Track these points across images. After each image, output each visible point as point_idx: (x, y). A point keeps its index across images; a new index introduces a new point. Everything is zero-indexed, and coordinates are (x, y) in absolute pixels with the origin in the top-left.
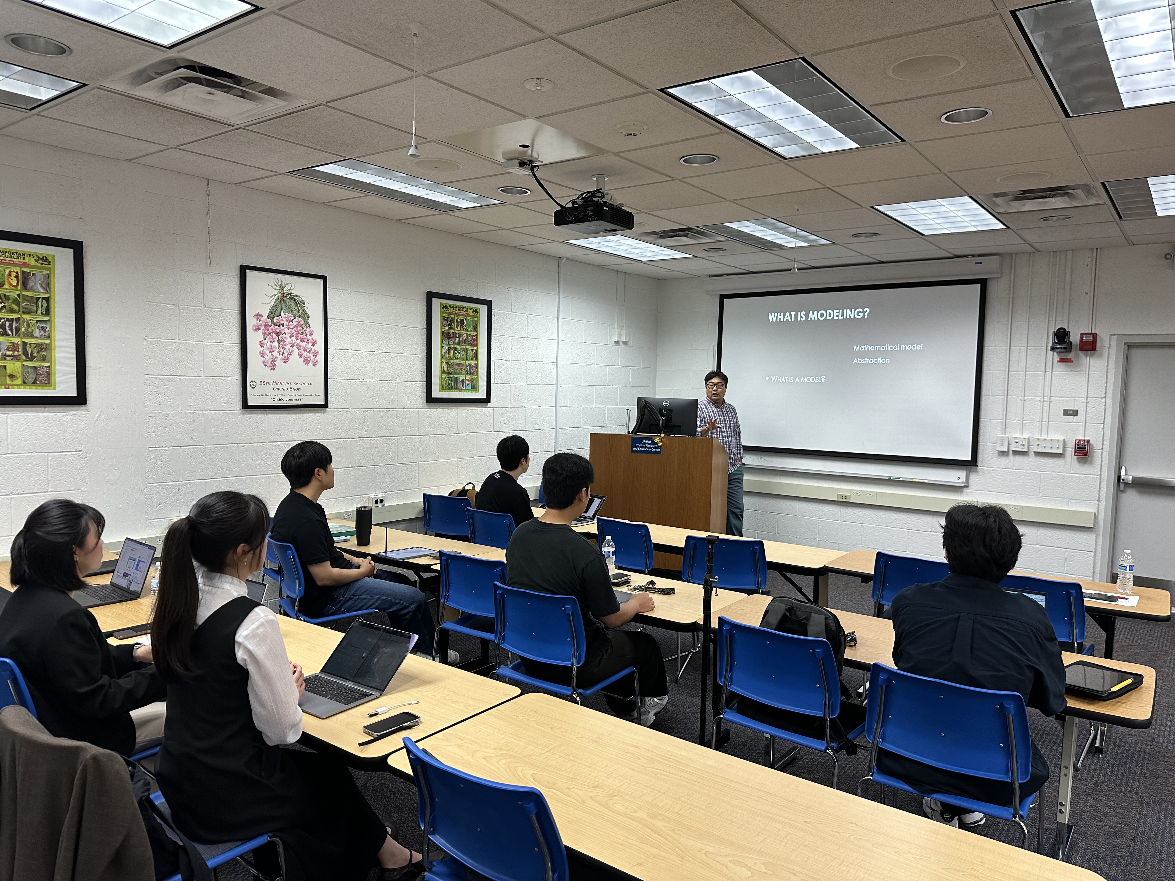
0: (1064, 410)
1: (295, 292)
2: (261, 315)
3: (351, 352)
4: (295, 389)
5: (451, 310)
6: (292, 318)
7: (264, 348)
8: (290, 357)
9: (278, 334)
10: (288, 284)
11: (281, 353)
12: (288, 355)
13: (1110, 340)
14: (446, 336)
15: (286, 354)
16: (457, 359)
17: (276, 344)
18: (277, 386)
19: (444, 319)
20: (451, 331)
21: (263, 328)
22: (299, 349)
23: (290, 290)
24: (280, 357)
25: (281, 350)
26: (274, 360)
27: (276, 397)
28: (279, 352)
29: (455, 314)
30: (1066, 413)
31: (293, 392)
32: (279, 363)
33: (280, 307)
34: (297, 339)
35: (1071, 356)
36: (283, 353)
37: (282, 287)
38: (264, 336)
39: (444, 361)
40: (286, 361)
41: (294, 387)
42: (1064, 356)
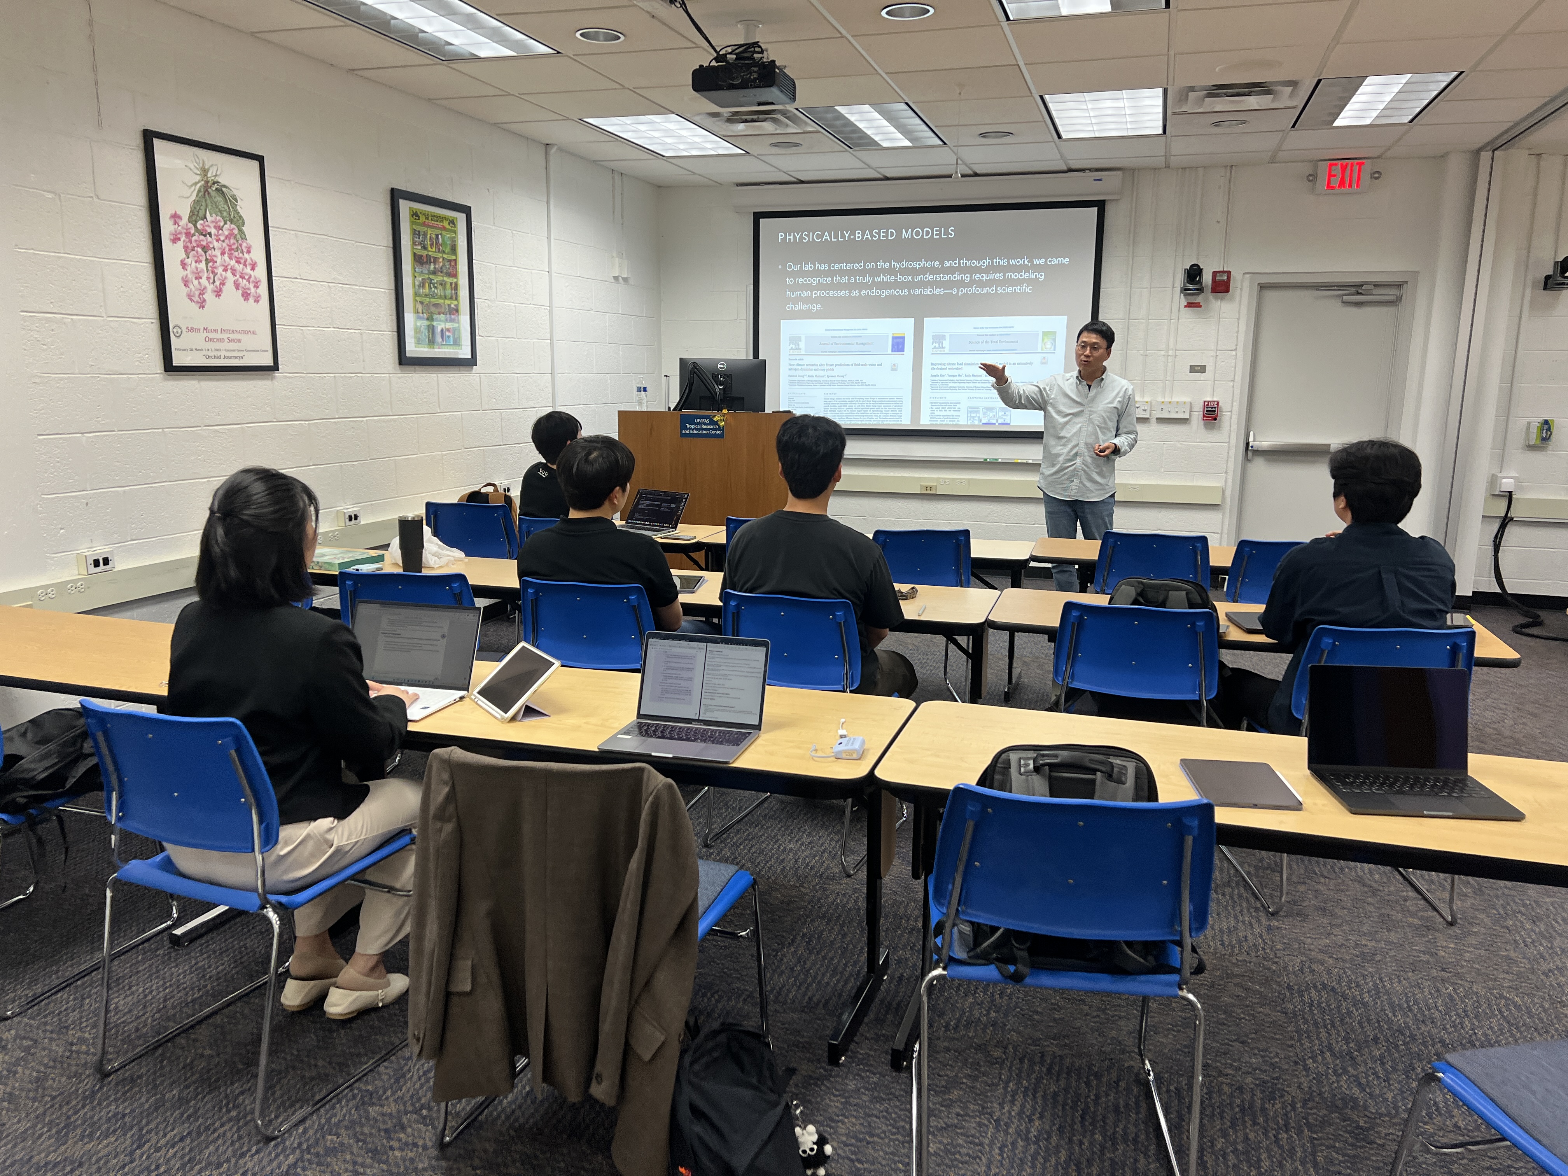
0: (1191, 366)
1: (223, 180)
2: (180, 217)
3: (301, 283)
4: (233, 340)
5: (423, 219)
6: (222, 224)
7: (188, 272)
8: (224, 288)
9: (205, 249)
10: (212, 165)
11: (211, 281)
12: (221, 284)
13: (1242, 281)
14: (418, 259)
15: (218, 283)
16: (433, 297)
17: (203, 265)
18: (211, 335)
19: (415, 233)
20: (424, 253)
21: (183, 238)
22: (234, 275)
23: (216, 176)
24: (210, 287)
25: (211, 276)
26: (202, 292)
27: (211, 354)
28: (208, 278)
29: (428, 226)
30: (1193, 369)
31: (232, 346)
32: (209, 296)
33: (204, 204)
34: (230, 258)
35: (1199, 299)
36: (214, 281)
37: (205, 171)
38: (186, 251)
39: (418, 299)
40: (218, 293)
41: (232, 336)
42: (1192, 299)
